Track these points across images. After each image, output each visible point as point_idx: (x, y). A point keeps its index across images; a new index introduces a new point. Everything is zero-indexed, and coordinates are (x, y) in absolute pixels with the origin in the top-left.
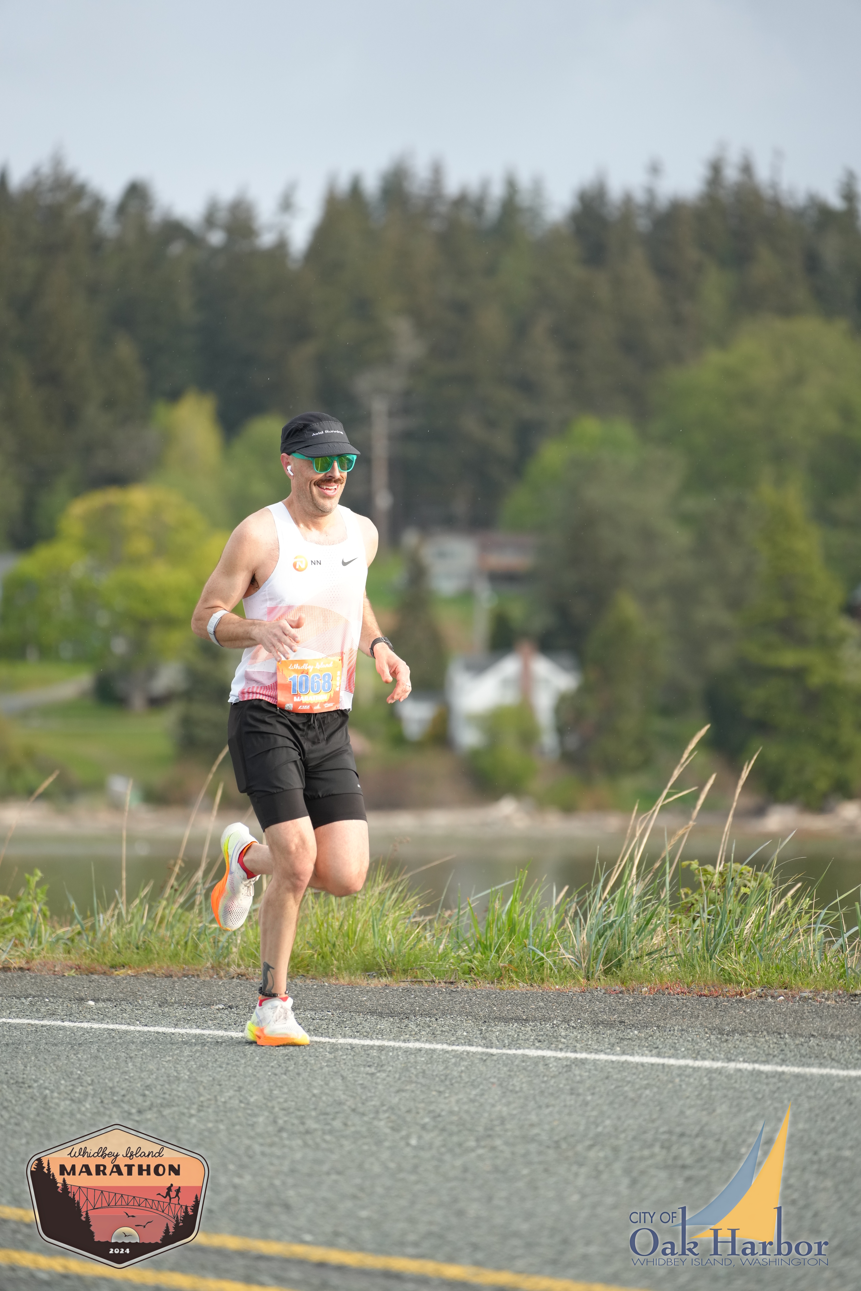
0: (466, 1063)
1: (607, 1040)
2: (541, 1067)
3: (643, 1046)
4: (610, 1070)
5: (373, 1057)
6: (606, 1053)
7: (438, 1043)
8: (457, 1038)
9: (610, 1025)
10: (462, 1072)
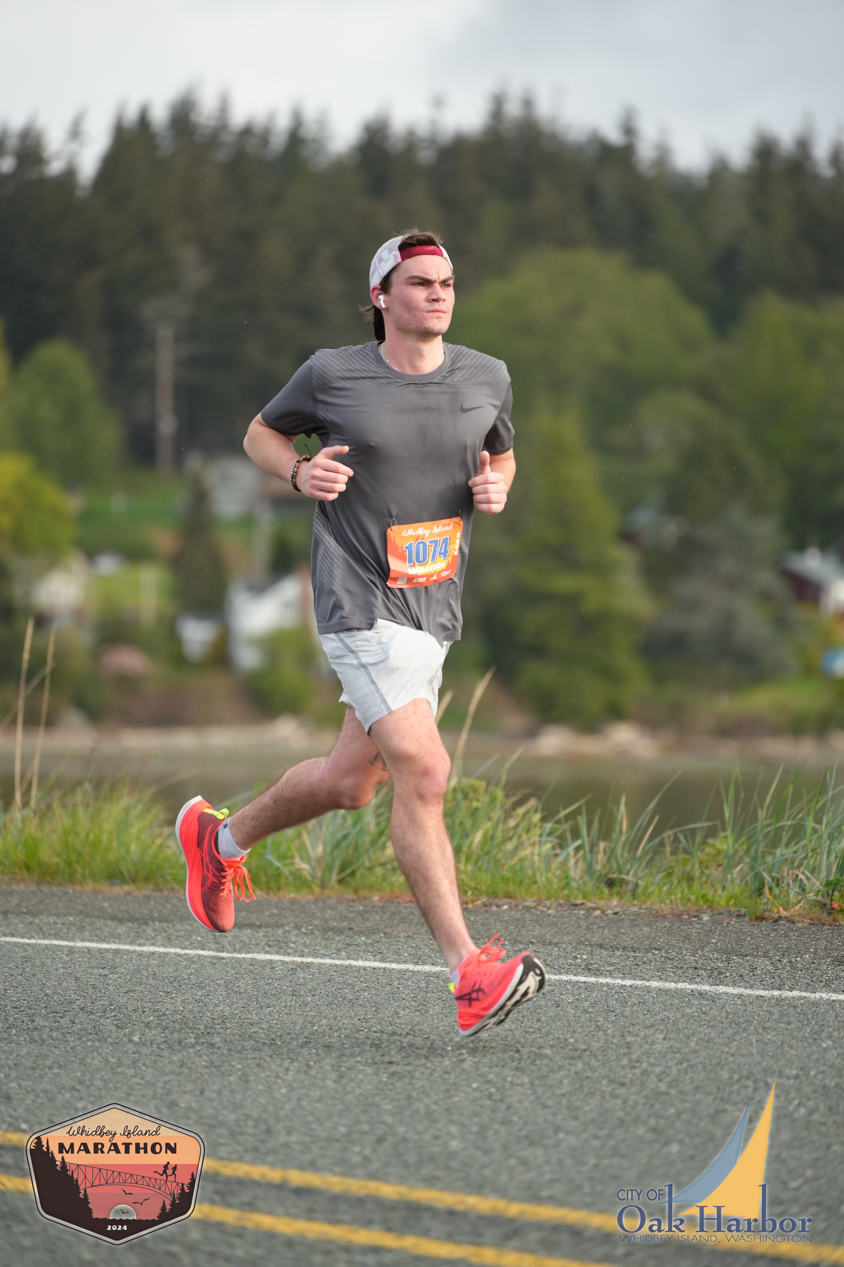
0: (195, 966)
1: (334, 945)
2: (268, 971)
3: (369, 952)
4: (333, 973)
5: (107, 960)
6: (331, 958)
7: (171, 947)
8: (191, 943)
9: (340, 932)
10: (191, 973)
